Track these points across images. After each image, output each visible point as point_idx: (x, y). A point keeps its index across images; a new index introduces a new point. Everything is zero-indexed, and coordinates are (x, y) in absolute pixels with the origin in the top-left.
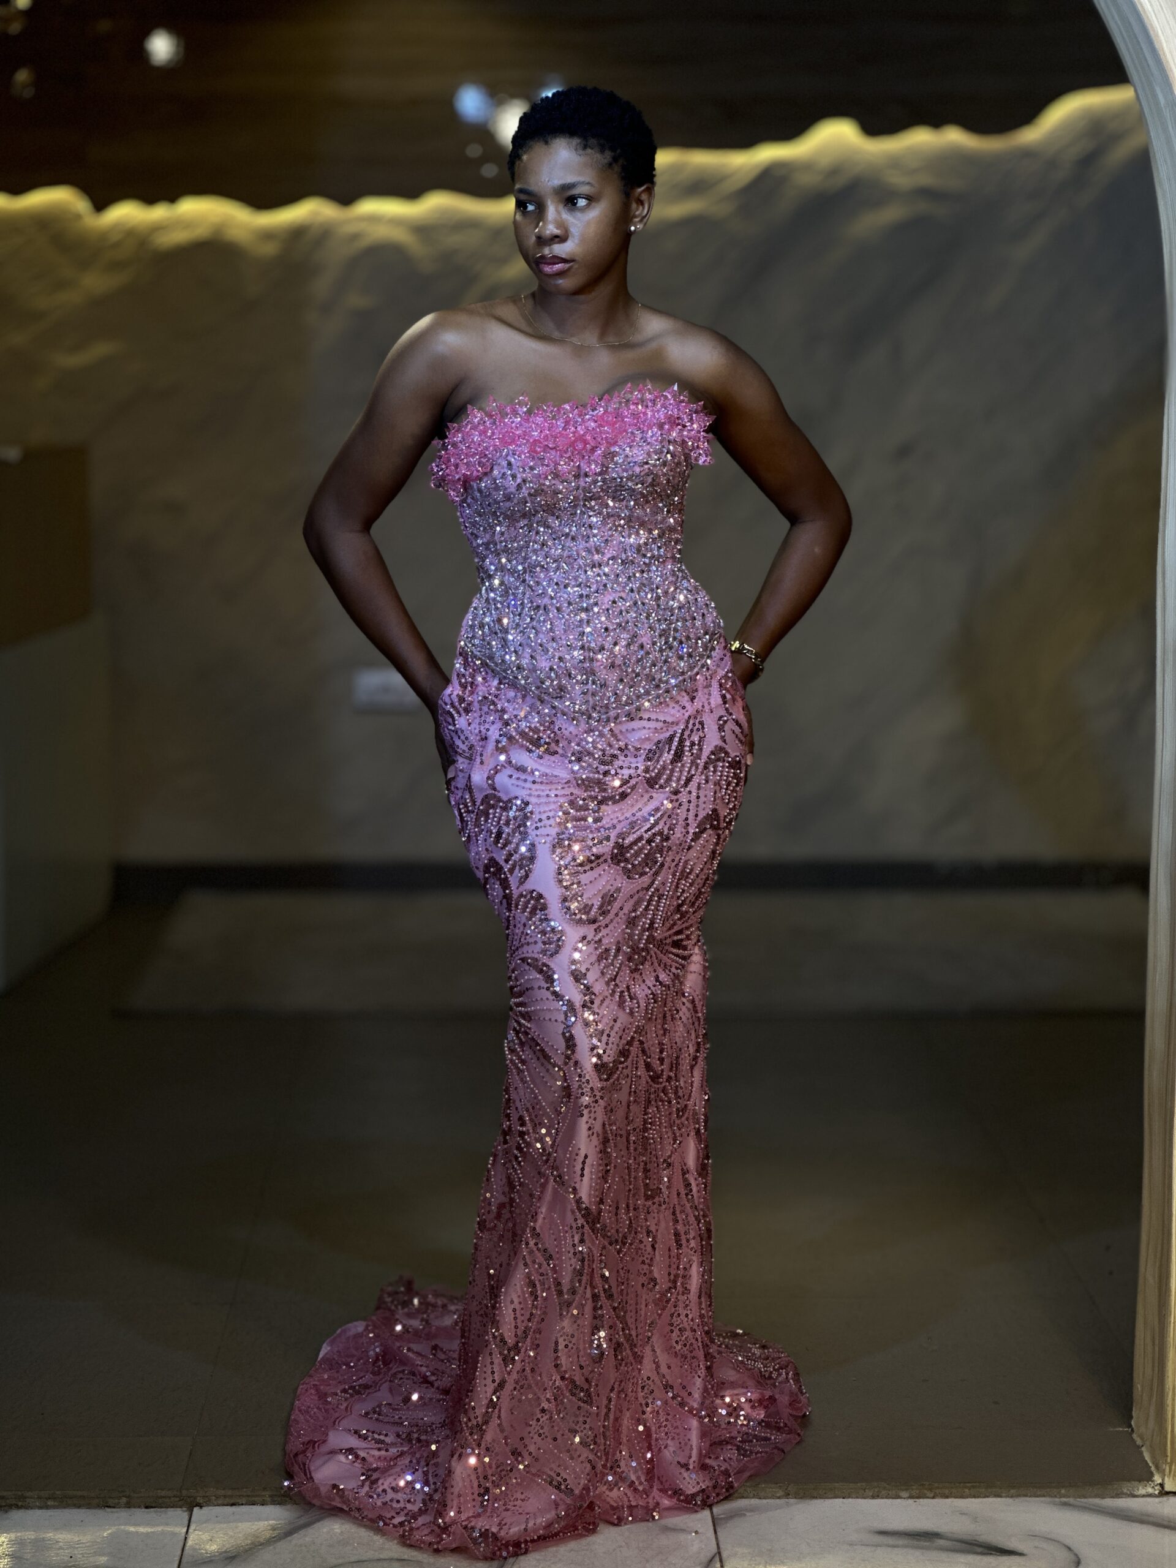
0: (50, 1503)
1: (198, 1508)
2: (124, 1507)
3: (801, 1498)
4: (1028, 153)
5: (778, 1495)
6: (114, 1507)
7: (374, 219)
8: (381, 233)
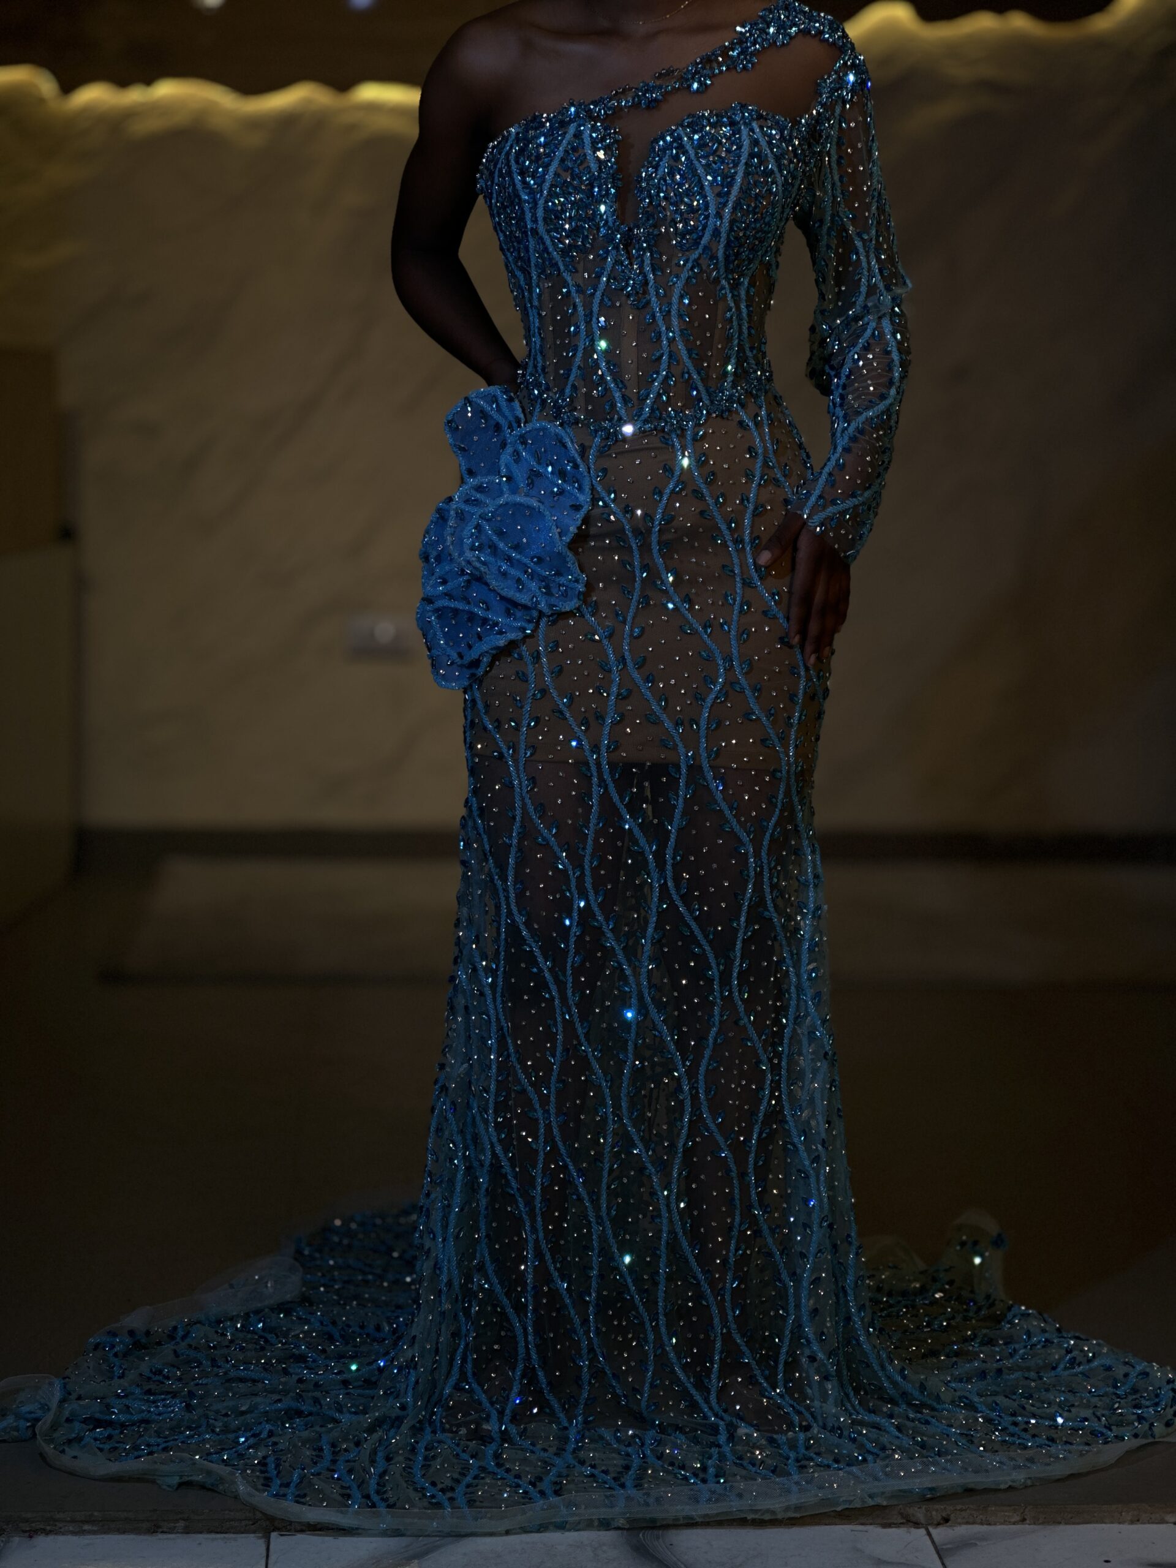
0: (86, 1527)
1: (274, 1535)
2: (182, 1533)
3: (1043, 1523)
4: (1100, 43)
5: (1013, 1520)
6: (169, 1533)
7: (374, 108)
8: (384, 123)
